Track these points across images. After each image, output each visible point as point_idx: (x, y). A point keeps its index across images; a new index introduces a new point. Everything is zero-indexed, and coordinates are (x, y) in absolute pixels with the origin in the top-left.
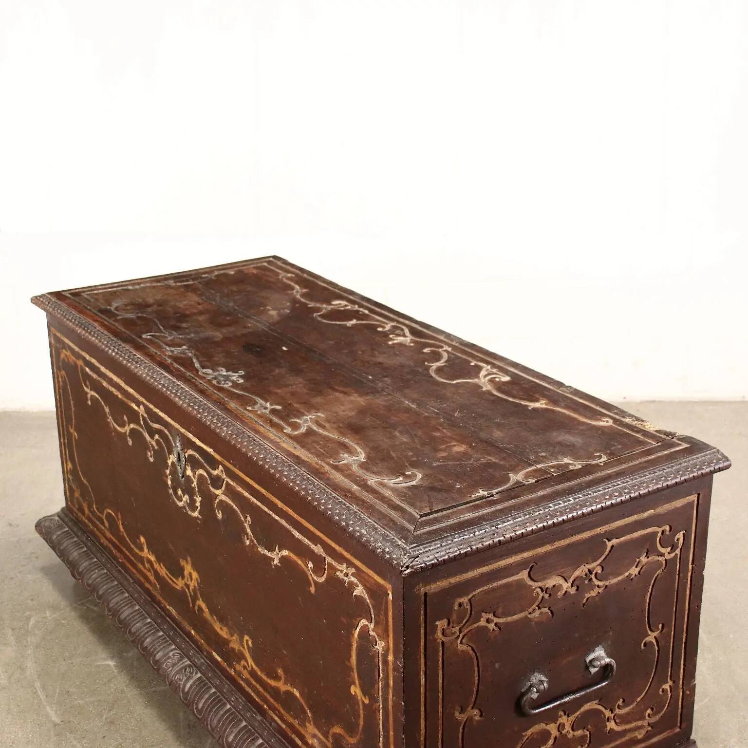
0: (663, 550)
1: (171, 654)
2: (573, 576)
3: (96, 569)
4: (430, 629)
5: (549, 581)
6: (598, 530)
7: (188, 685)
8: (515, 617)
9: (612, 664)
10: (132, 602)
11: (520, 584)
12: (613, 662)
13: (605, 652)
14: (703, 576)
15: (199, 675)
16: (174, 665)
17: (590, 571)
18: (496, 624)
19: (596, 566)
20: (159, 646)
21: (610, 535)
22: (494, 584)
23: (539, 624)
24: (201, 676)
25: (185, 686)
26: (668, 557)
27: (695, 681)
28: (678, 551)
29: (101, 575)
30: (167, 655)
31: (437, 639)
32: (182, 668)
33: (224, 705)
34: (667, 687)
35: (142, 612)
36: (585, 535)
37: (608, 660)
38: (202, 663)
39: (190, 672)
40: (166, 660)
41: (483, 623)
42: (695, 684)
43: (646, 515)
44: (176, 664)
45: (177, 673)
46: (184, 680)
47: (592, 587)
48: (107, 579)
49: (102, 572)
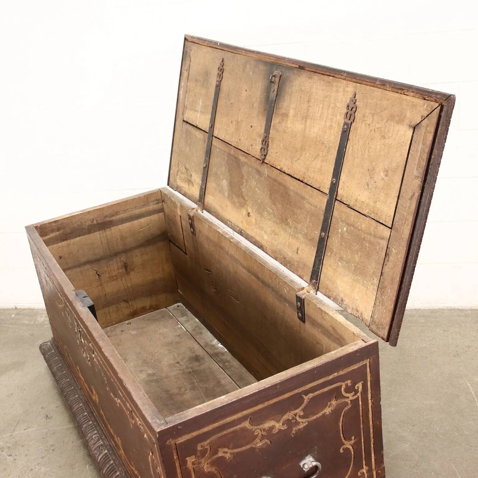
0: (347, 395)
1: (94, 436)
2: (282, 419)
3: (64, 378)
4: (183, 463)
5: (264, 425)
6: (296, 391)
7: (100, 458)
8: (244, 448)
9: (318, 465)
10: (79, 401)
11: (244, 430)
12: (318, 464)
13: (313, 458)
14: (380, 405)
15: (106, 451)
16: (95, 444)
17: (295, 415)
18: (231, 454)
19: (299, 411)
20: (88, 431)
21: (306, 393)
22: (225, 432)
23: (261, 449)
24: (107, 452)
25: (98, 457)
26: (351, 398)
27: (384, 464)
28: (359, 394)
29: (66, 383)
30: (91, 437)
31: (189, 468)
32: (98, 447)
33: (116, 472)
34: (364, 471)
35: (83, 408)
36: (287, 396)
37: (314, 464)
38: (108, 444)
39: (102, 449)
40: (91, 440)
41: (220, 454)
42: (384, 467)
43: (331, 377)
44: (95, 443)
45: (95, 449)
46: (98, 454)
47: (297, 423)
48: (69, 385)
49: (67, 380)
